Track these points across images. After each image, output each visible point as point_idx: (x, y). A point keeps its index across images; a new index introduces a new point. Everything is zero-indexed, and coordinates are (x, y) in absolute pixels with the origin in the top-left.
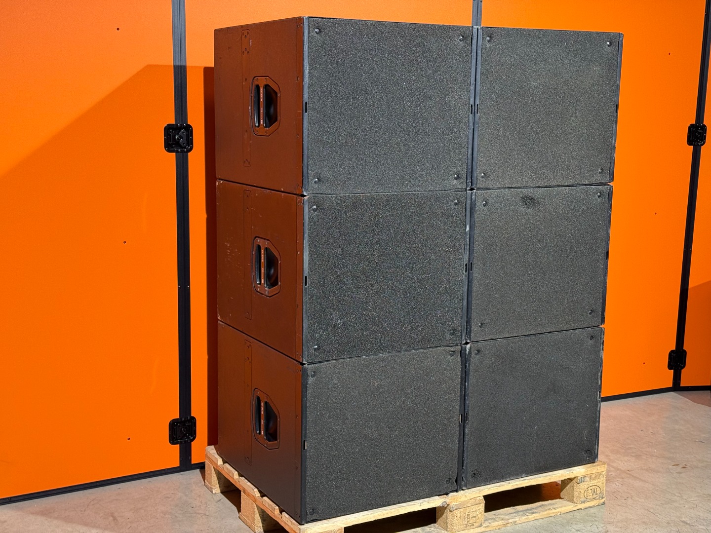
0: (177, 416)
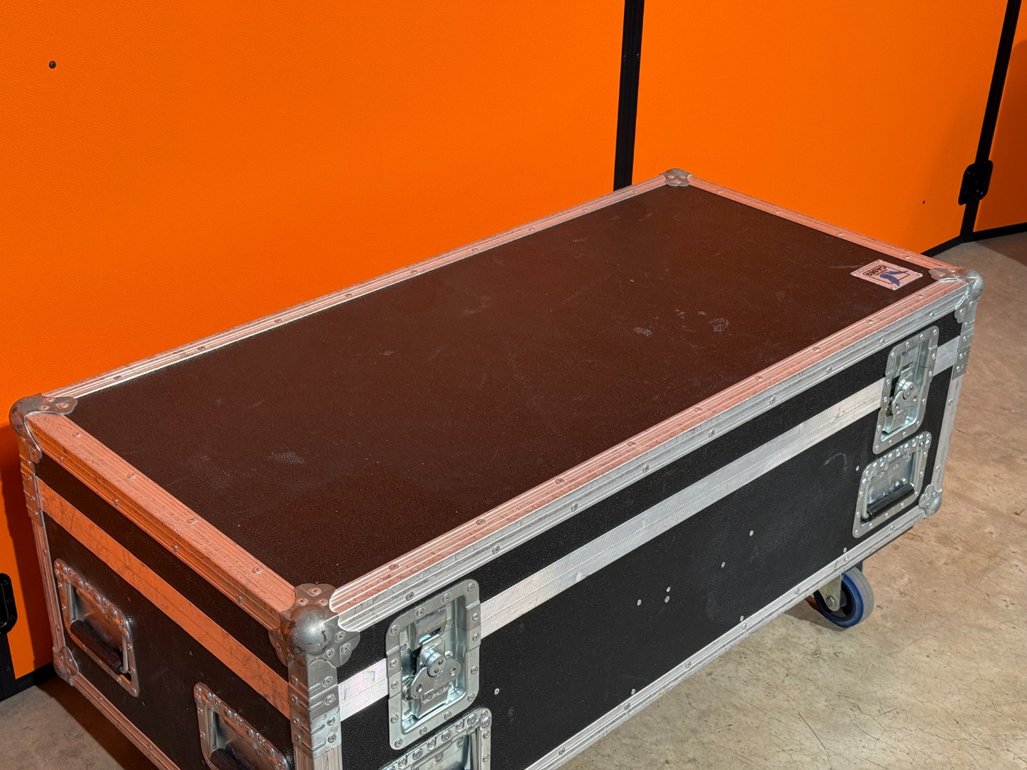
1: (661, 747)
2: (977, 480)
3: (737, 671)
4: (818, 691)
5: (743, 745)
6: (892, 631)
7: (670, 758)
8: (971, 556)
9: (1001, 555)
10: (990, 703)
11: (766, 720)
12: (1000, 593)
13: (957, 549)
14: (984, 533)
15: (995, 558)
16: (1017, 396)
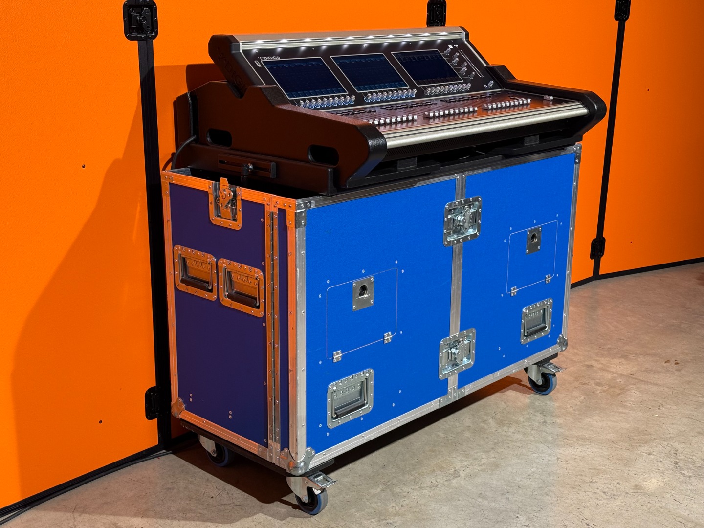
0: (154, 384)
1: (479, 454)
2: (611, 364)
3: (509, 429)
4: (547, 435)
5: (516, 452)
6: (579, 414)
7: (483, 457)
8: (612, 389)
9: (627, 388)
10: (627, 436)
11: (525, 444)
12: (627, 401)
13: (605, 387)
14: (617, 382)
15: (623, 390)
16: (626, 334)
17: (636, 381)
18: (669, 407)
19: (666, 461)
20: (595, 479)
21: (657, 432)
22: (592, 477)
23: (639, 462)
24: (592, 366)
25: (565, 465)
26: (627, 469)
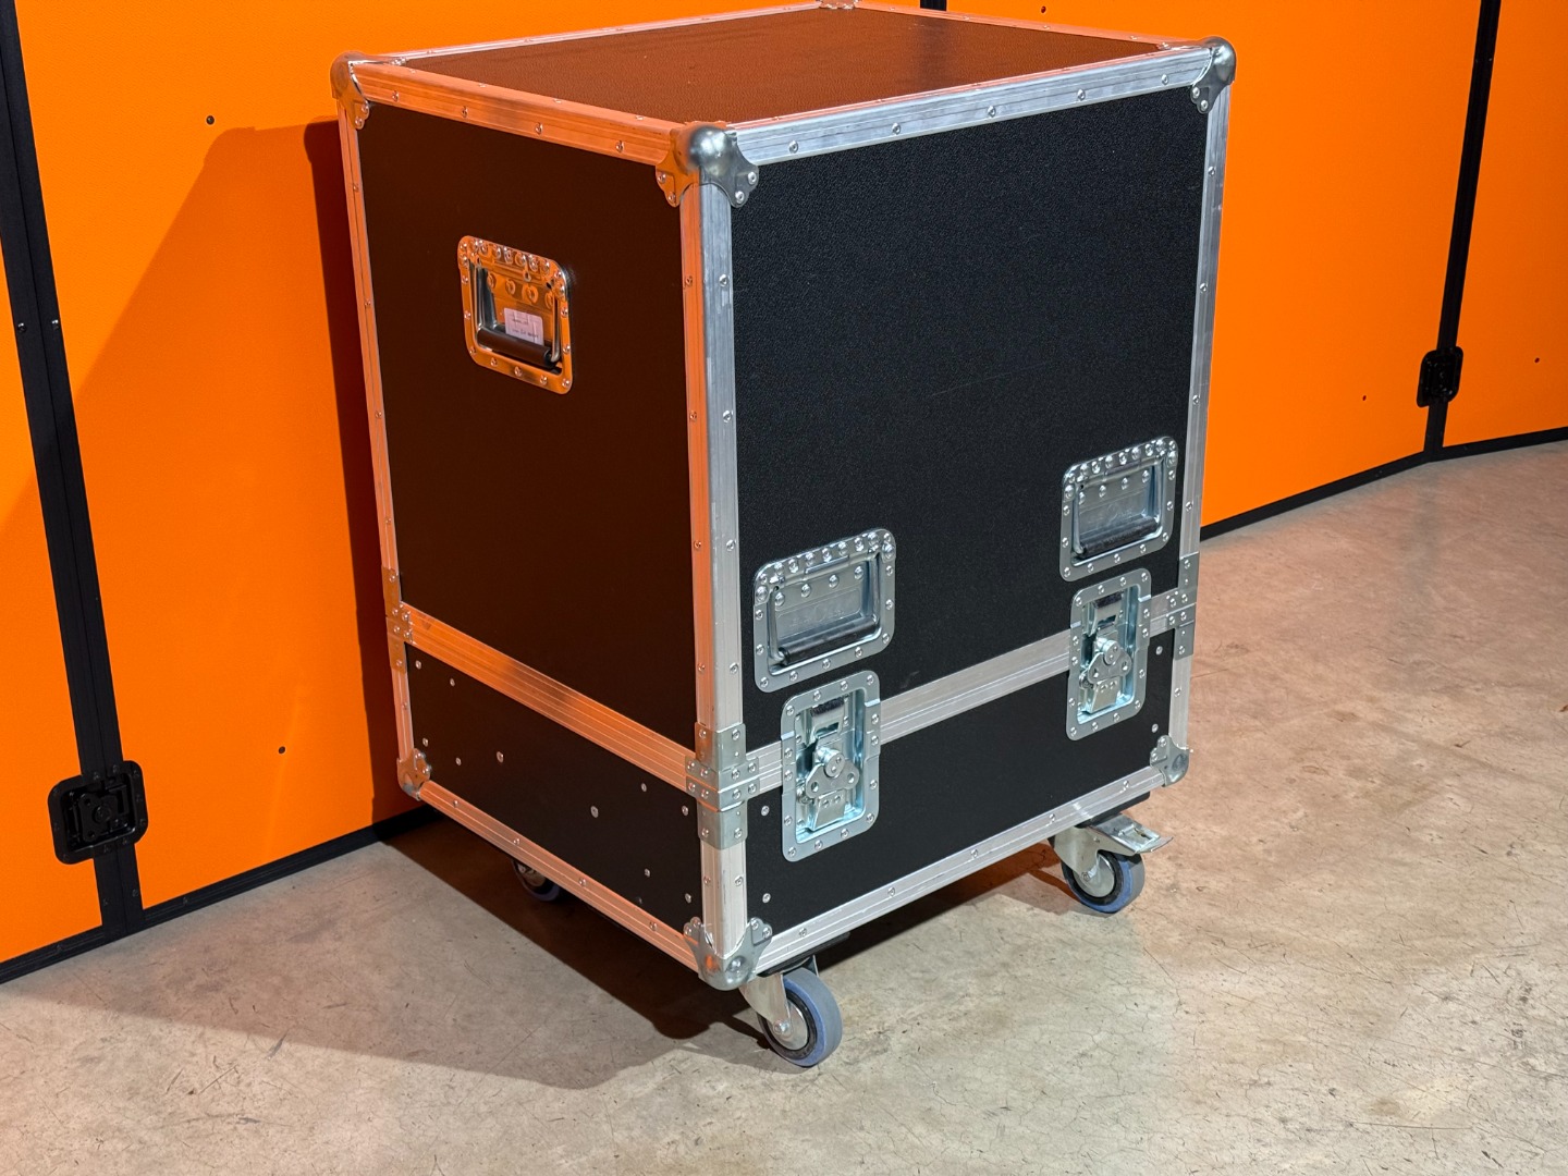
0: (74, 769)
1: (961, 981)
2: (1409, 711)
4: (1170, 926)
5: (1067, 979)
6: (1277, 865)
8: (1391, 789)
9: (1433, 787)
10: (1397, 937)
11: (1100, 953)
12: (1425, 826)
13: (1373, 782)
14: (1412, 766)
15: (1423, 790)
16: (1474, 623)
17: (1467, 764)
18: (1540, 847)
19: (1490, 1023)
20: (1268, 1074)
21: (1486, 928)
22: (1261, 1066)
23: (1411, 1023)
24: (1353, 716)
25: (1193, 1027)
26: (1370, 1044)
